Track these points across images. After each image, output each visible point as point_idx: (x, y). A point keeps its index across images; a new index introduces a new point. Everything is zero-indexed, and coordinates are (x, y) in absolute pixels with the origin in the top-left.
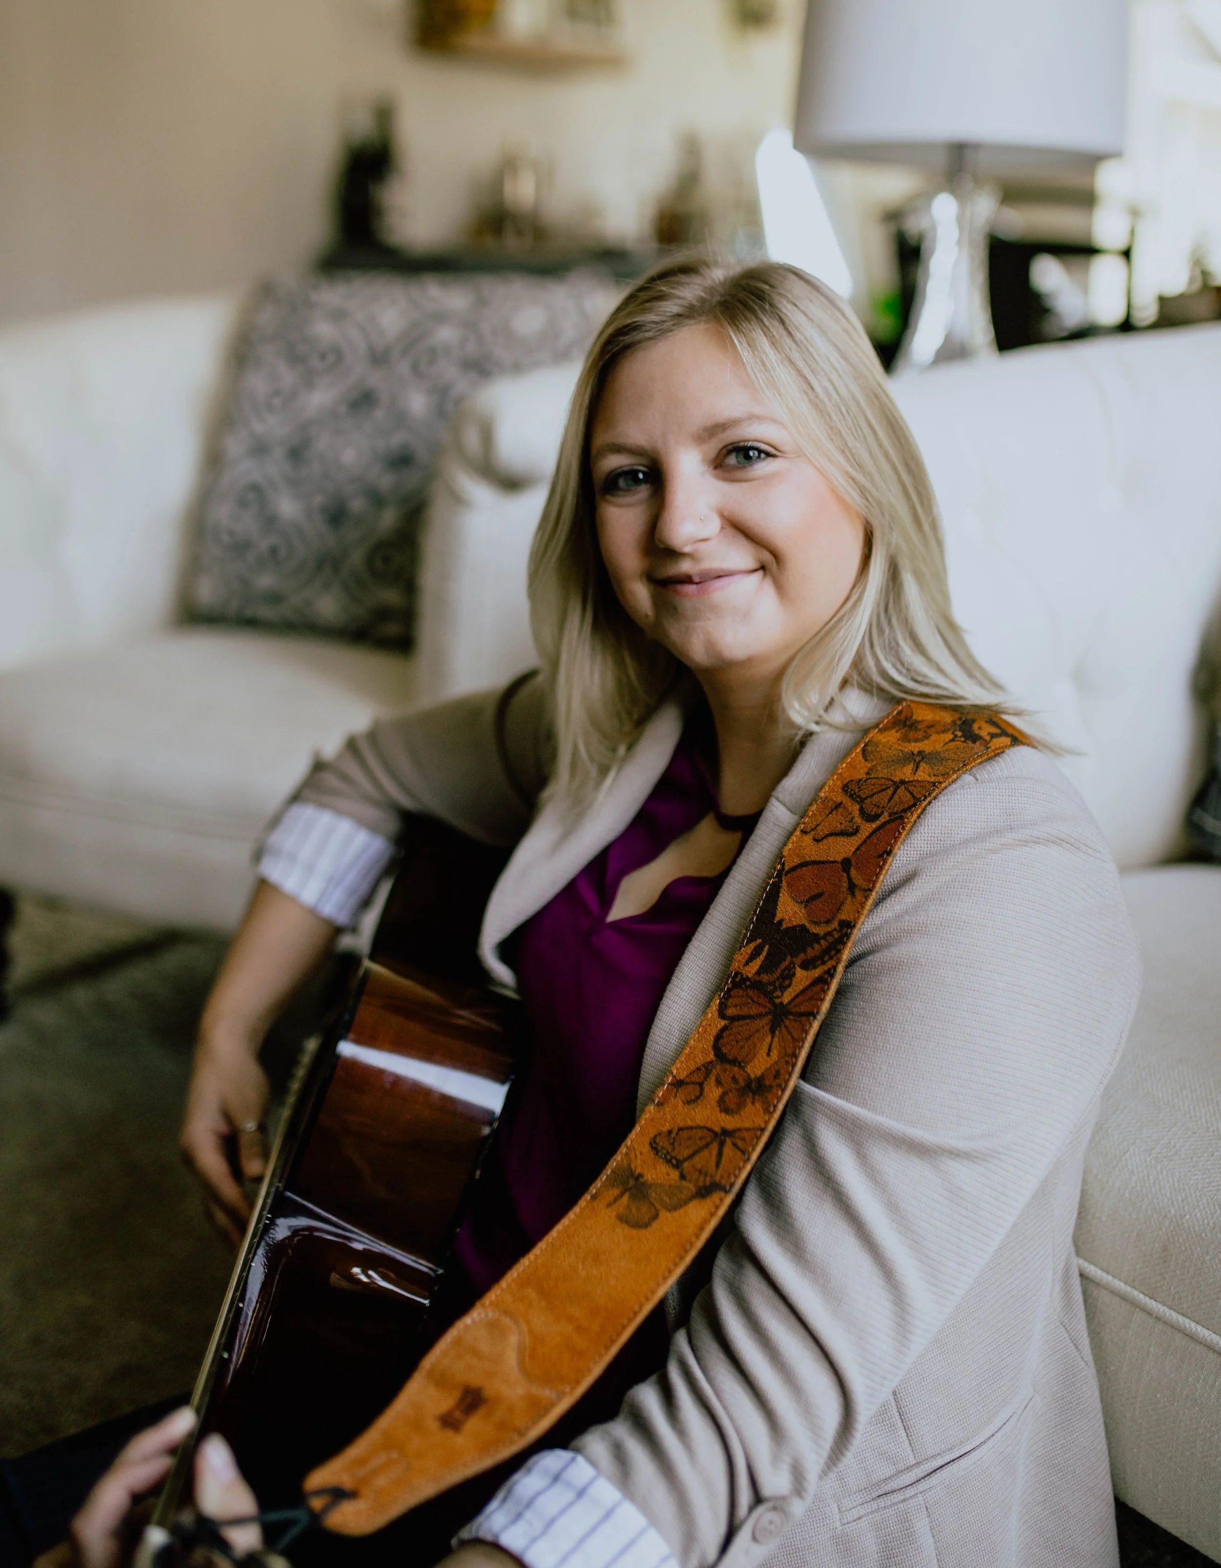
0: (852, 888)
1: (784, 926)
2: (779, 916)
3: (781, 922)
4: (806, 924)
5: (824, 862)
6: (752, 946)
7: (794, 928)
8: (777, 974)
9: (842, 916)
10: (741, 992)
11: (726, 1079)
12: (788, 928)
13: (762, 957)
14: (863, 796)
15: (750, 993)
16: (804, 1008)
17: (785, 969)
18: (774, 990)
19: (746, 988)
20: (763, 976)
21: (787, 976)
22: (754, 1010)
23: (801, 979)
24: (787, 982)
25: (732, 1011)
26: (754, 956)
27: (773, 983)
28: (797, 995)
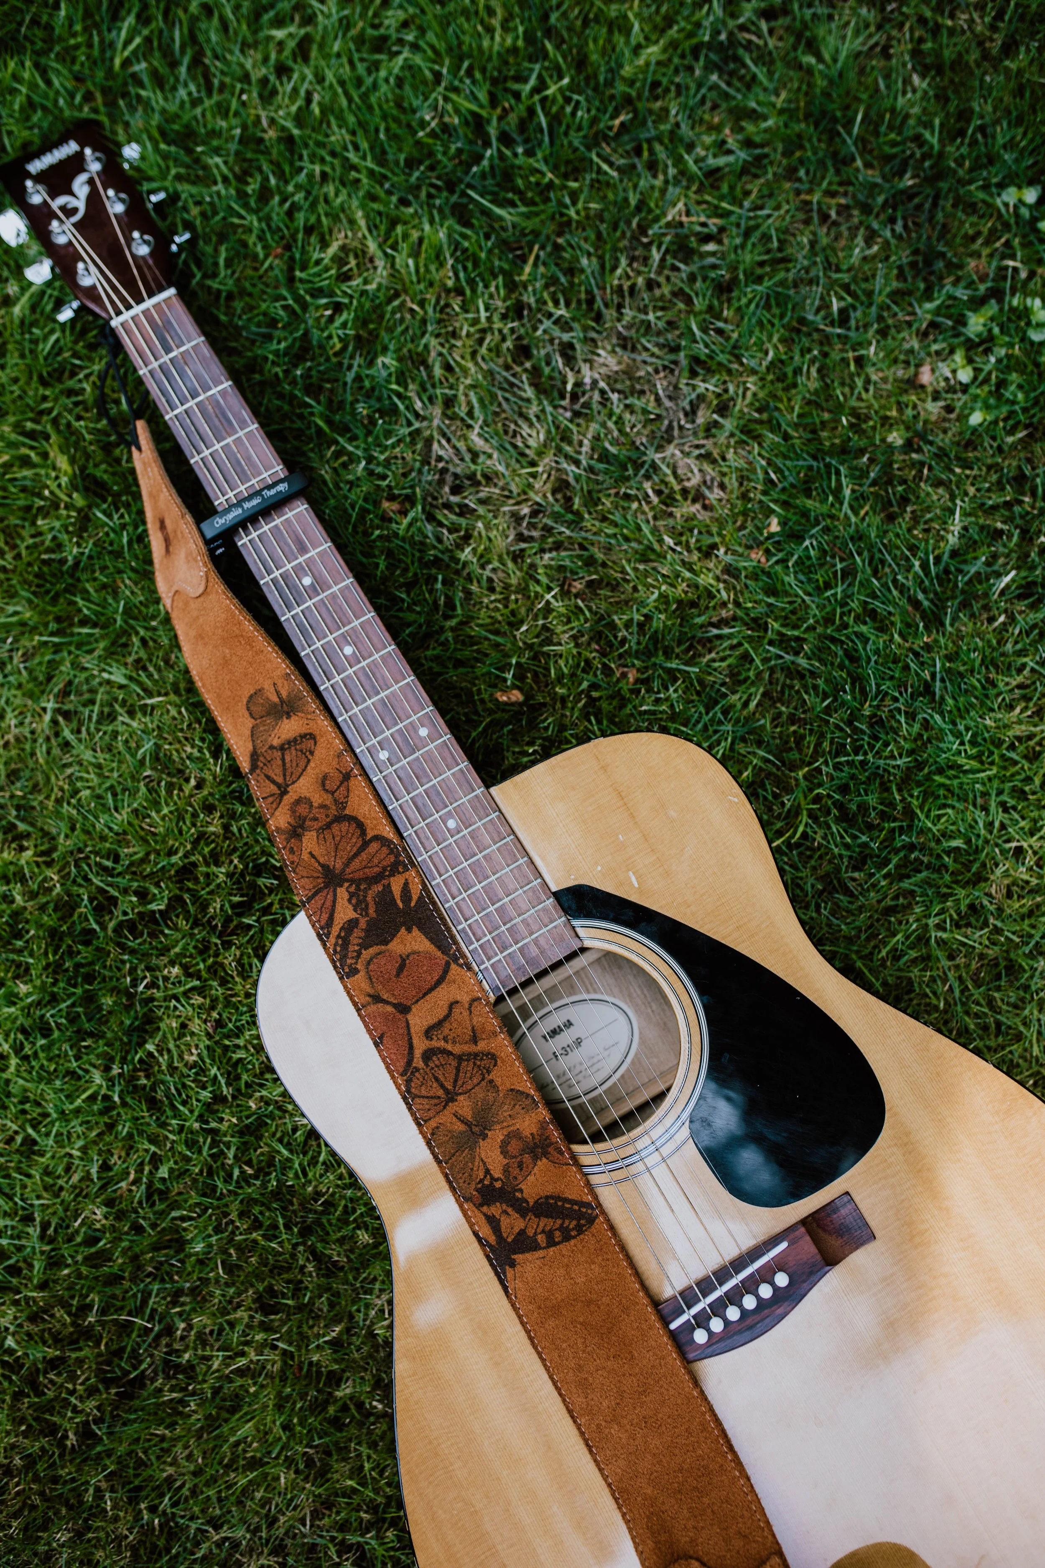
0: (376, 999)
1: (403, 930)
2: (416, 932)
3: (409, 930)
4: (383, 948)
5: (425, 995)
6: (415, 897)
7: (394, 936)
8: (369, 899)
9: (361, 977)
10: (385, 864)
11: (321, 813)
12: (398, 932)
13: (398, 898)
14: (464, 1064)
15: (376, 869)
16: (318, 900)
17: (367, 906)
18: (358, 888)
19: (384, 869)
20: (380, 888)
21: (359, 903)
22: (356, 864)
23: (345, 912)
24: (354, 901)
25: (374, 846)
26: (405, 890)
27: (365, 890)
28: (335, 899)
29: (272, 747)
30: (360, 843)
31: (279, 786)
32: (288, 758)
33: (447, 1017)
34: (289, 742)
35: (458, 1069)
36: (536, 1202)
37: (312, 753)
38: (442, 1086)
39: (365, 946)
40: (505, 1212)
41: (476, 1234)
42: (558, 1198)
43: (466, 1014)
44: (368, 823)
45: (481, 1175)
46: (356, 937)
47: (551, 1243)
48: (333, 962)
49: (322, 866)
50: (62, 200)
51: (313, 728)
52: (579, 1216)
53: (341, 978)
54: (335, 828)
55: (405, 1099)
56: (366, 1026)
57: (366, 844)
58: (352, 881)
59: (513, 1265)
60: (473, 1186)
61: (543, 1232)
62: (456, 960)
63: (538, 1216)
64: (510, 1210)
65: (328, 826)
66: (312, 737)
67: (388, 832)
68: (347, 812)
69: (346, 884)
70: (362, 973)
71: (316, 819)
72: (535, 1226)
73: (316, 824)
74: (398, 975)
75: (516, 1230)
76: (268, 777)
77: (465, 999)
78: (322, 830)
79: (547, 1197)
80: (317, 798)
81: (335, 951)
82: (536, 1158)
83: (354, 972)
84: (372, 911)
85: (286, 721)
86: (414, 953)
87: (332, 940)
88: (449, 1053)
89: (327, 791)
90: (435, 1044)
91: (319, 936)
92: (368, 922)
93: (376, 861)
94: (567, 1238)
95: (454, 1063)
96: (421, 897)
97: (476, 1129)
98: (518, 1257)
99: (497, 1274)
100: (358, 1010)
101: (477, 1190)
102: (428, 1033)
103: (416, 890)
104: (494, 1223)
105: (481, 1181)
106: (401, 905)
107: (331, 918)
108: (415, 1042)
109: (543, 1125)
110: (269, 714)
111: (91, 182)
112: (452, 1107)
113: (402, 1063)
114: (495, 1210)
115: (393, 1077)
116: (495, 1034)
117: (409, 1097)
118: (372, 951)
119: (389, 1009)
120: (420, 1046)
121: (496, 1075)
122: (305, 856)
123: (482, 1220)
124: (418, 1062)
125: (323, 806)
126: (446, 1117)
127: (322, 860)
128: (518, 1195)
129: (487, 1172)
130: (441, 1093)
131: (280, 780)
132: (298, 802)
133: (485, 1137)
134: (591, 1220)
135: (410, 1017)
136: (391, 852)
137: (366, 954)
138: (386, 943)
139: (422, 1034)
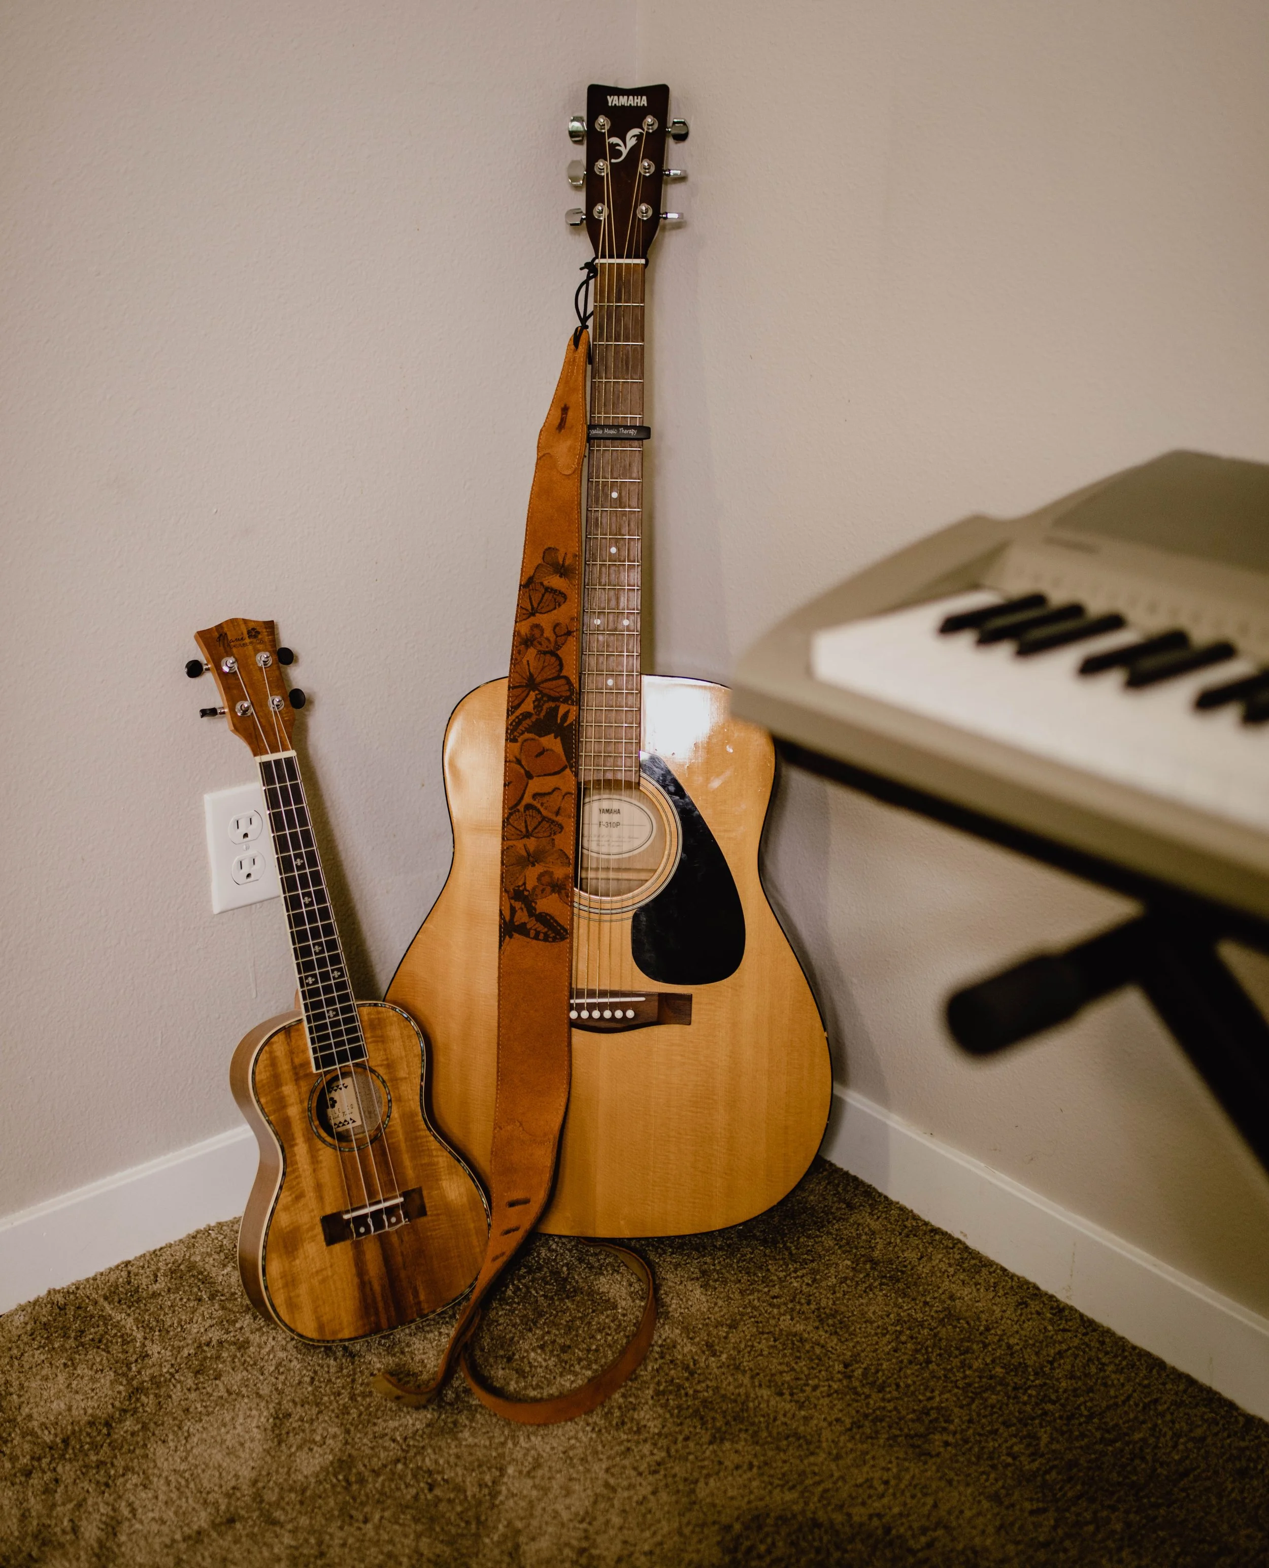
0: (519, 762)
1: (553, 734)
2: (559, 740)
3: (556, 737)
4: (537, 737)
5: (545, 775)
6: (568, 722)
7: (546, 735)
8: (545, 707)
10: (564, 694)
11: (545, 643)
12: (549, 734)
13: (560, 716)
14: (544, 822)
15: (557, 694)
16: (520, 691)
17: (541, 710)
18: (542, 697)
19: (561, 697)
20: (552, 704)
21: (538, 706)
22: (548, 684)
23: (528, 706)
24: (536, 704)
25: (563, 681)
26: (566, 715)
27: (545, 702)
28: (527, 696)
29: (542, 584)
30: (556, 675)
31: (533, 608)
32: (545, 598)
33: (549, 794)
34: (552, 589)
35: (540, 823)
36: (540, 913)
37: (560, 605)
38: (526, 827)
39: (528, 730)
40: (521, 909)
41: (501, 911)
42: (552, 918)
43: (560, 798)
44: (566, 667)
45: (520, 883)
46: (527, 723)
47: (536, 938)
48: (507, 729)
49: (530, 673)
50: (615, 140)
51: (568, 592)
52: (558, 933)
53: (506, 740)
54: (548, 657)
55: (503, 822)
56: (505, 773)
57: (558, 677)
58: (541, 692)
59: (511, 937)
60: (513, 887)
61: (535, 930)
62: (571, 767)
63: (537, 920)
64: (525, 910)
65: (545, 653)
66: (565, 597)
67: (574, 679)
68: (558, 652)
69: (537, 692)
70: (518, 744)
71: (541, 644)
72: (532, 924)
73: (539, 647)
74: (537, 756)
75: (523, 921)
76: (530, 599)
77: (564, 791)
78: (540, 652)
79: (547, 914)
80: (548, 633)
81: (512, 724)
82: (553, 891)
83: (514, 740)
84: (543, 714)
85: (558, 577)
86: (552, 750)
87: (513, 717)
88: (539, 812)
89: (555, 633)
90: (535, 803)
91: (508, 710)
92: (537, 720)
93: (559, 689)
94: (546, 939)
95: (540, 820)
96: (571, 724)
97: (531, 859)
98: (516, 935)
99: (500, 937)
100: (506, 761)
101: (514, 890)
102: (535, 796)
103: (572, 718)
104: (513, 910)
105: (519, 887)
106: (559, 721)
107: (519, 704)
108: (526, 796)
109: (567, 877)
110: (552, 565)
111: (639, 137)
112: (525, 841)
113: (513, 803)
114: (518, 905)
115: (504, 807)
116: (570, 817)
117: (506, 822)
118: (531, 736)
119: (522, 771)
120: (527, 799)
121: (557, 838)
122: (525, 662)
123: (508, 906)
124: (521, 807)
125: (548, 639)
126: (519, 845)
127: (532, 670)
128: (533, 904)
129: (524, 884)
130: (524, 830)
131: (535, 605)
132: (537, 626)
133: (534, 865)
134: (563, 938)
135: (530, 781)
136: (570, 690)
137: (527, 735)
138: (540, 736)
139: (531, 794)
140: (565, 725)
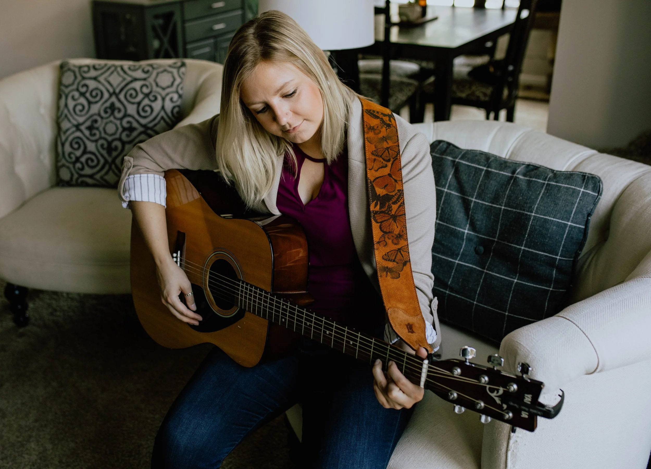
0: (396, 181)
2: (378, 193)
3: (380, 194)
5: (382, 177)
7: (384, 195)
8: (386, 208)
9: (397, 188)
11: (390, 237)
13: (379, 205)
14: (380, 155)
15: (381, 214)
16: (400, 214)
17: (388, 206)
18: (388, 212)
19: (379, 214)
20: (382, 209)
21: (390, 207)
22: (386, 218)
23: (395, 207)
24: (391, 209)
25: (379, 221)
26: (376, 205)
27: (387, 210)
28: (396, 211)
29: (398, 263)
30: (383, 223)
31: (400, 252)
32: (394, 257)
33: (379, 168)
34: (391, 261)
37: (386, 254)
38: (389, 152)
43: (374, 167)
44: (378, 227)
46: (394, 199)
48: (403, 195)
54: (388, 231)
57: (381, 222)
58: (389, 214)
62: (370, 182)
65: (390, 232)
66: (383, 258)
68: (383, 233)
69: (391, 214)
71: (392, 236)
73: (393, 234)
74: (387, 185)
76: (403, 256)
78: (392, 232)
80: (389, 241)
81: (401, 198)
83: (399, 191)
85: (389, 267)
86: (381, 188)
87: (401, 201)
88: (383, 159)
89: (386, 242)
90: (386, 163)
91: (404, 204)
92: (390, 202)
93: (380, 217)
96: (372, 202)
102: (386, 166)
103: (373, 204)
106: (379, 203)
107: (399, 207)
108: (390, 166)
110: (393, 271)
116: (369, 159)
119: (393, 177)
120: (390, 164)
121: (374, 149)
122: (399, 227)
124: (392, 160)
125: (389, 239)
127: (395, 224)
130: (390, 150)
135: (389, 172)
136: (375, 217)
137: (393, 194)
138: (387, 194)
139: (388, 167)
140: (375, 201)
